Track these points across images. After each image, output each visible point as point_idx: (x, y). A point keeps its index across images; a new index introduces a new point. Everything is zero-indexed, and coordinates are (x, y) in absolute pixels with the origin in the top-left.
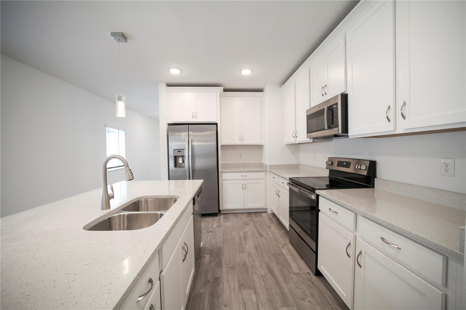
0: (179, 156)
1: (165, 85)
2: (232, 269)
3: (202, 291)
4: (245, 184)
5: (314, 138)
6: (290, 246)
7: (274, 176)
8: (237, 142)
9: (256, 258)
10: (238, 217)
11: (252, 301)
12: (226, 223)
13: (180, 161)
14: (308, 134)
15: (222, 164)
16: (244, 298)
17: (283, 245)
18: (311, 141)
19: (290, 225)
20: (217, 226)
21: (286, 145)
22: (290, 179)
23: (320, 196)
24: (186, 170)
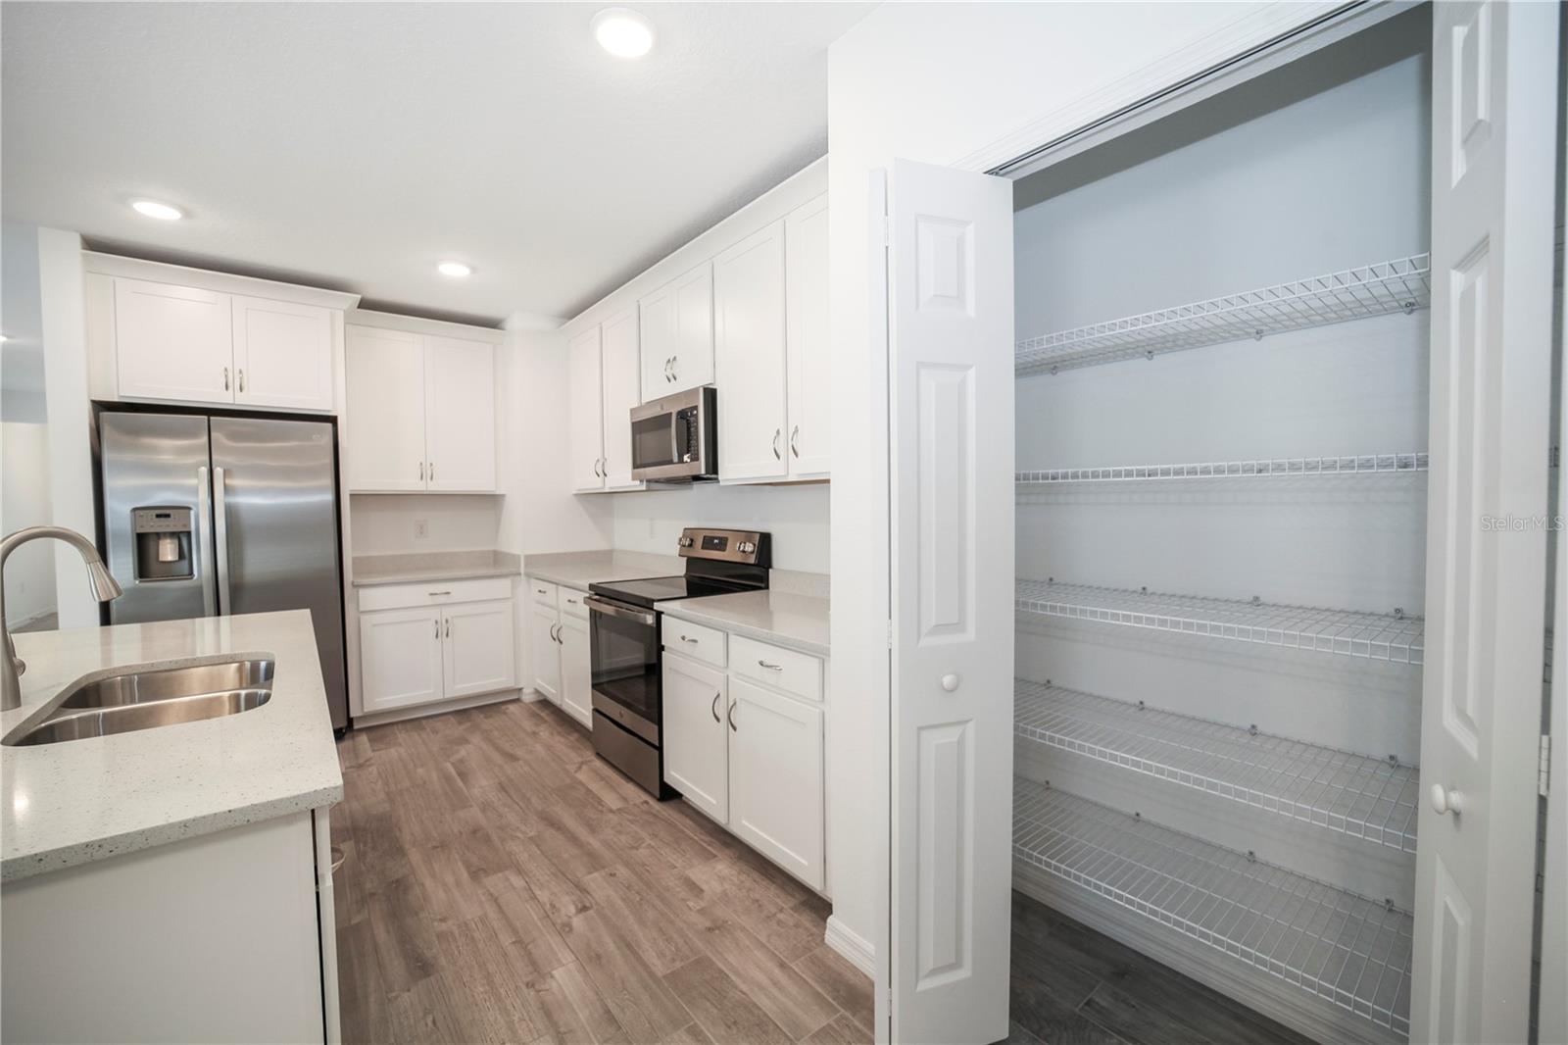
0: (159, 536)
1: (77, 242)
2: (439, 849)
3: (356, 920)
4: (447, 621)
5: (648, 481)
6: (598, 764)
7: (544, 586)
8: (411, 484)
9: (506, 810)
10: (424, 729)
11: (515, 889)
12: (383, 752)
13: (168, 551)
14: (636, 470)
15: (354, 560)
16: (492, 890)
17: (577, 765)
18: (644, 488)
19: (596, 710)
20: (351, 767)
21: (576, 495)
22: (592, 587)
23: (663, 616)
24: (199, 590)
